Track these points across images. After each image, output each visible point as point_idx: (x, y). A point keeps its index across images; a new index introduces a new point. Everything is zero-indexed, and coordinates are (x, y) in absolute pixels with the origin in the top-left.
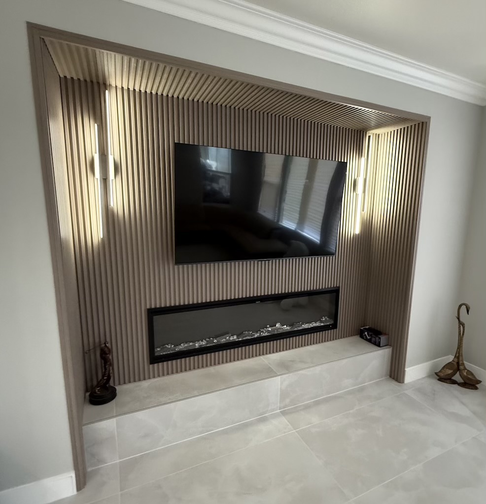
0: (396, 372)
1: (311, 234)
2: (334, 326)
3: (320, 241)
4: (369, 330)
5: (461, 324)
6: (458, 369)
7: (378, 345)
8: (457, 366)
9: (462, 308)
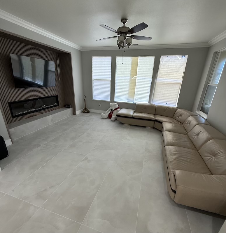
0: (74, 113)
1: (40, 82)
2: (58, 105)
3: (43, 85)
4: (67, 105)
5: (85, 100)
6: (86, 110)
7: (69, 108)
8: (85, 109)
9: (84, 96)
